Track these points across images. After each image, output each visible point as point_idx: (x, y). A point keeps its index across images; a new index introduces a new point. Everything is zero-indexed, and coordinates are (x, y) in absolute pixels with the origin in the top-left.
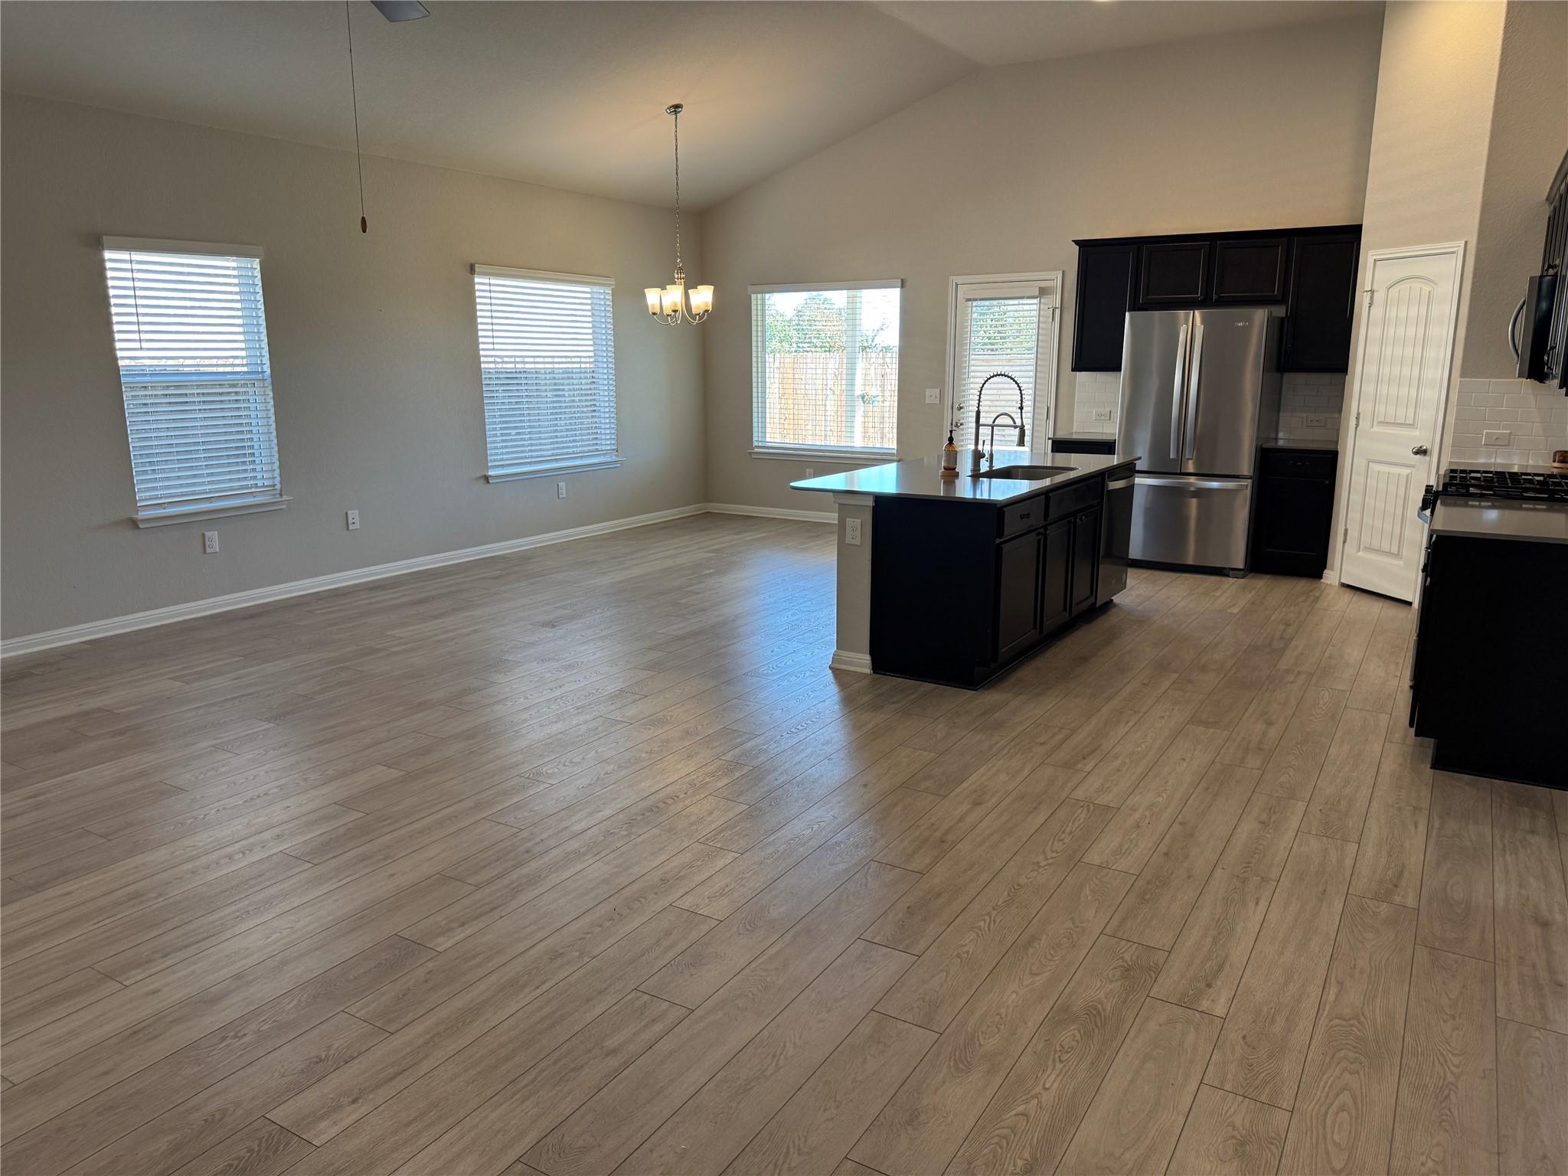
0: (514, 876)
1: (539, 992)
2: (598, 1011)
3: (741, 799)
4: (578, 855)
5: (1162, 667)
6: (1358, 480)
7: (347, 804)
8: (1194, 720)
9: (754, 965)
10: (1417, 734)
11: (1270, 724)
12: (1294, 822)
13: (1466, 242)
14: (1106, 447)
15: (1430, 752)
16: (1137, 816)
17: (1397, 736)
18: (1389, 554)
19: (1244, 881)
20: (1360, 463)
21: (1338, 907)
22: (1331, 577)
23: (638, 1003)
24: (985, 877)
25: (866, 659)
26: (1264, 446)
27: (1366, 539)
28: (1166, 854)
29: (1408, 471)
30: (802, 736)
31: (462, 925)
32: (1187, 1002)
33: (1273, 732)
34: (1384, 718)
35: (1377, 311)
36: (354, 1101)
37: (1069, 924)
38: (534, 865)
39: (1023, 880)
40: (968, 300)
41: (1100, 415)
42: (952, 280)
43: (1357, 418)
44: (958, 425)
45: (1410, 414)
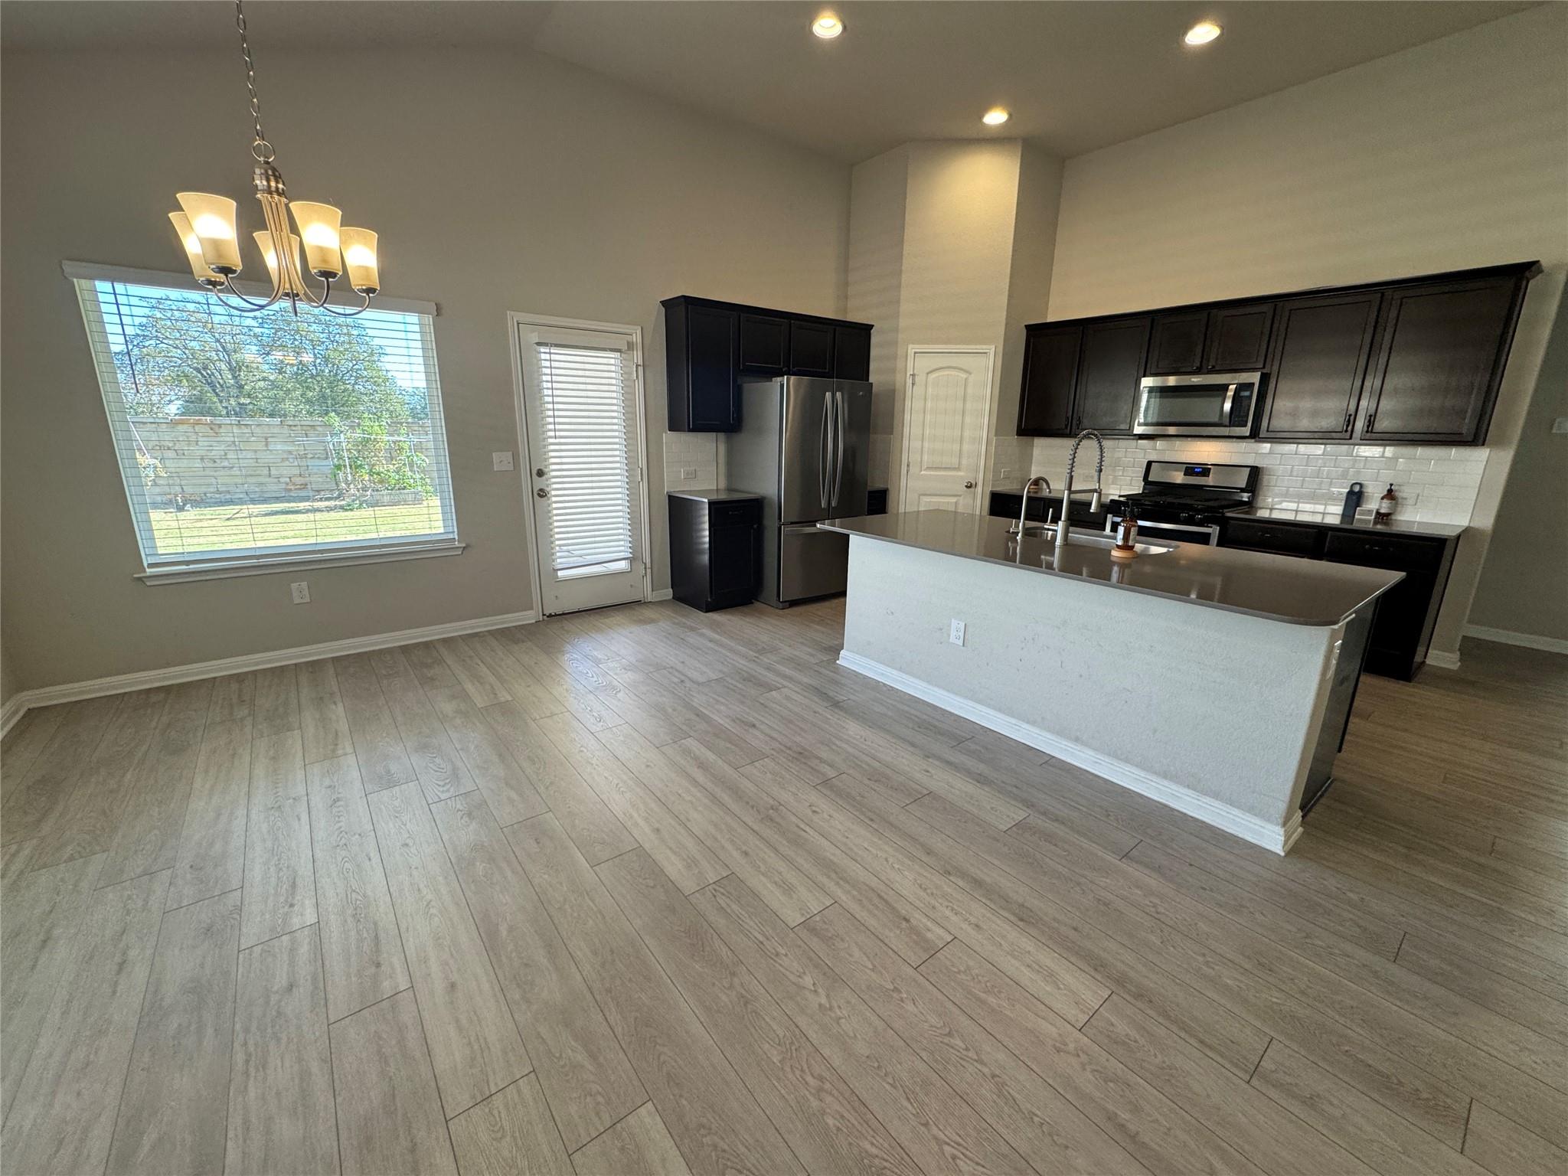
13: (996, 346)
35: (919, 390)
40: (539, 344)
41: (688, 474)
42: (513, 317)
43: (908, 466)
44: (542, 494)
45: (955, 461)
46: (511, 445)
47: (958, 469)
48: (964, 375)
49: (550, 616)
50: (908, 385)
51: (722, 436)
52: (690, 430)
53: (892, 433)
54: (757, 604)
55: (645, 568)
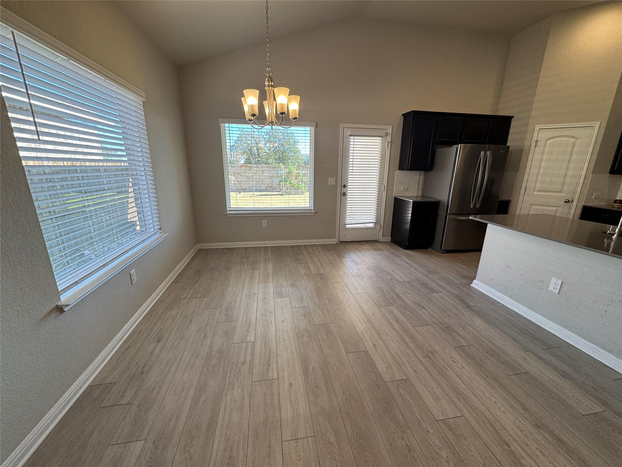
13: (601, 122)
35: (539, 149)
40: (350, 135)
41: (404, 189)
42: (342, 125)
43: (526, 189)
44: (344, 194)
45: (559, 187)
46: (335, 175)
49: (341, 242)
50: (532, 146)
51: (422, 172)
52: (408, 170)
53: (518, 172)
54: (430, 249)
55: (381, 227)
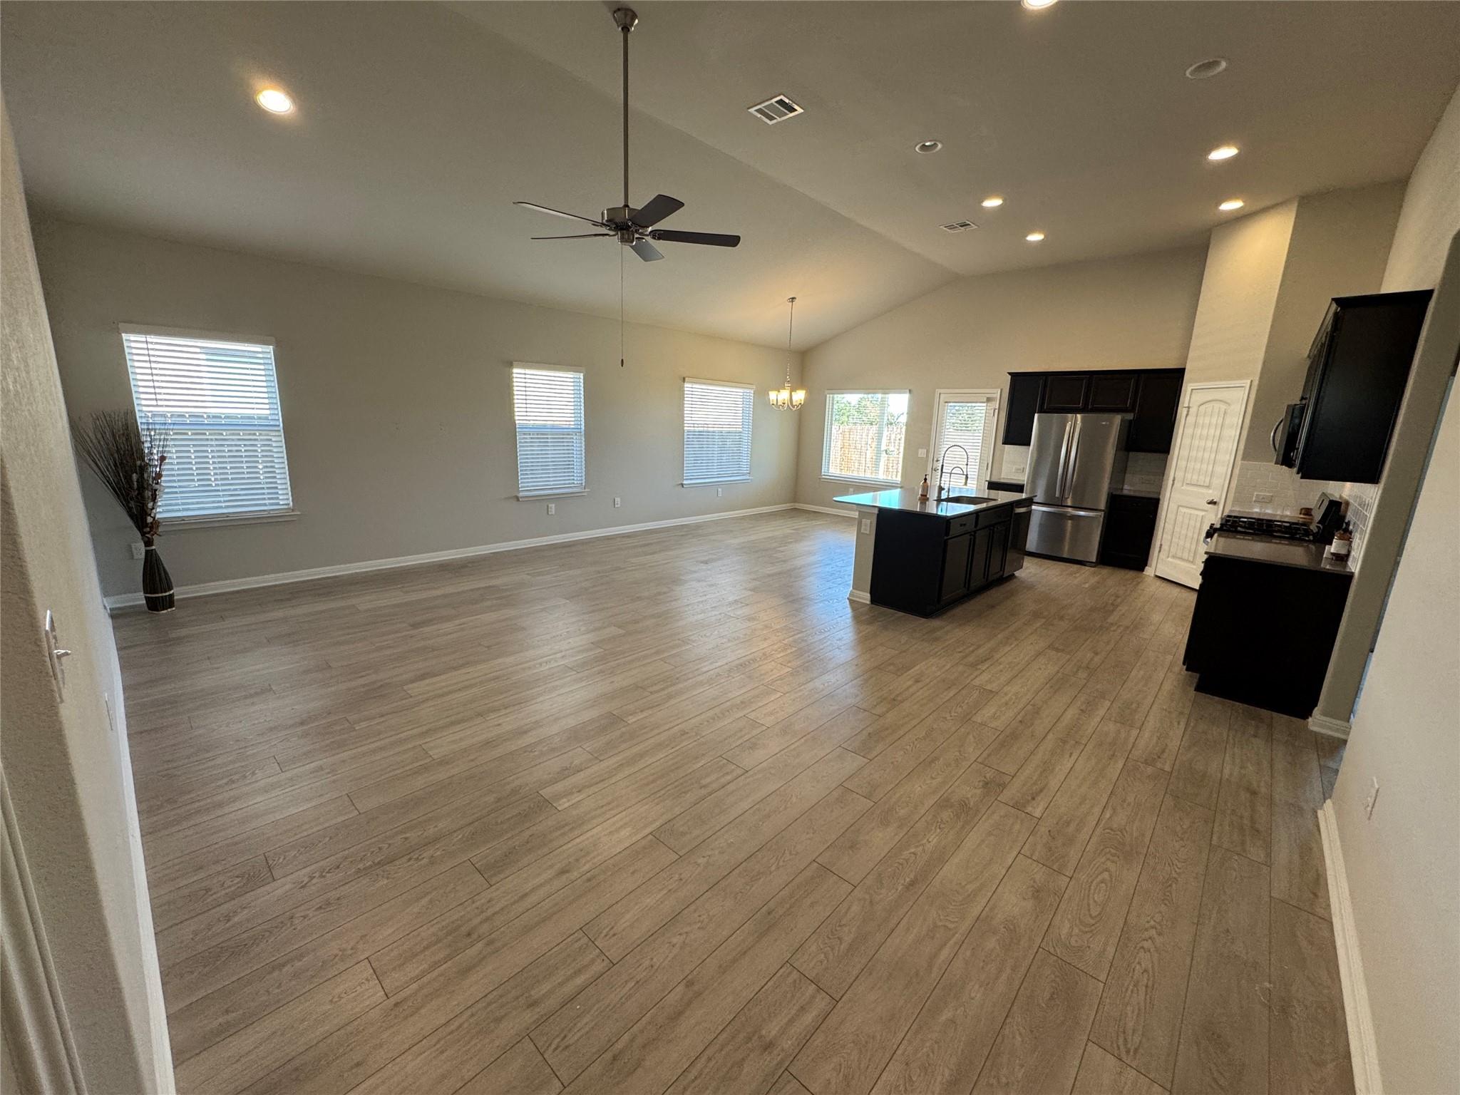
0: (670, 690)
1: (673, 750)
2: (701, 764)
3: (789, 665)
4: (701, 684)
5: (1036, 615)
6: (1171, 516)
7: (596, 644)
8: (1051, 647)
9: (783, 752)
10: (1187, 670)
11: (1096, 654)
12: (1101, 712)
13: (1252, 381)
14: (1019, 488)
15: (1196, 680)
16: (1007, 698)
17: (1176, 669)
18: (1188, 561)
19: (1064, 742)
20: (1173, 506)
21: (1120, 765)
22: (1149, 571)
23: (721, 763)
24: (914, 722)
25: (868, 596)
26: (1114, 493)
27: (1173, 550)
28: (1021, 721)
29: (1203, 513)
30: (827, 634)
31: (642, 711)
32: (1019, 806)
33: (1097, 659)
34: (1170, 658)
35: (1191, 419)
36: (579, 792)
37: (958, 754)
38: (681, 686)
39: (935, 726)
40: (947, 402)
41: (1016, 470)
42: (938, 390)
43: (1174, 481)
45: (1207, 480)
46: (927, 446)
47: (1208, 487)
48: (1223, 407)
